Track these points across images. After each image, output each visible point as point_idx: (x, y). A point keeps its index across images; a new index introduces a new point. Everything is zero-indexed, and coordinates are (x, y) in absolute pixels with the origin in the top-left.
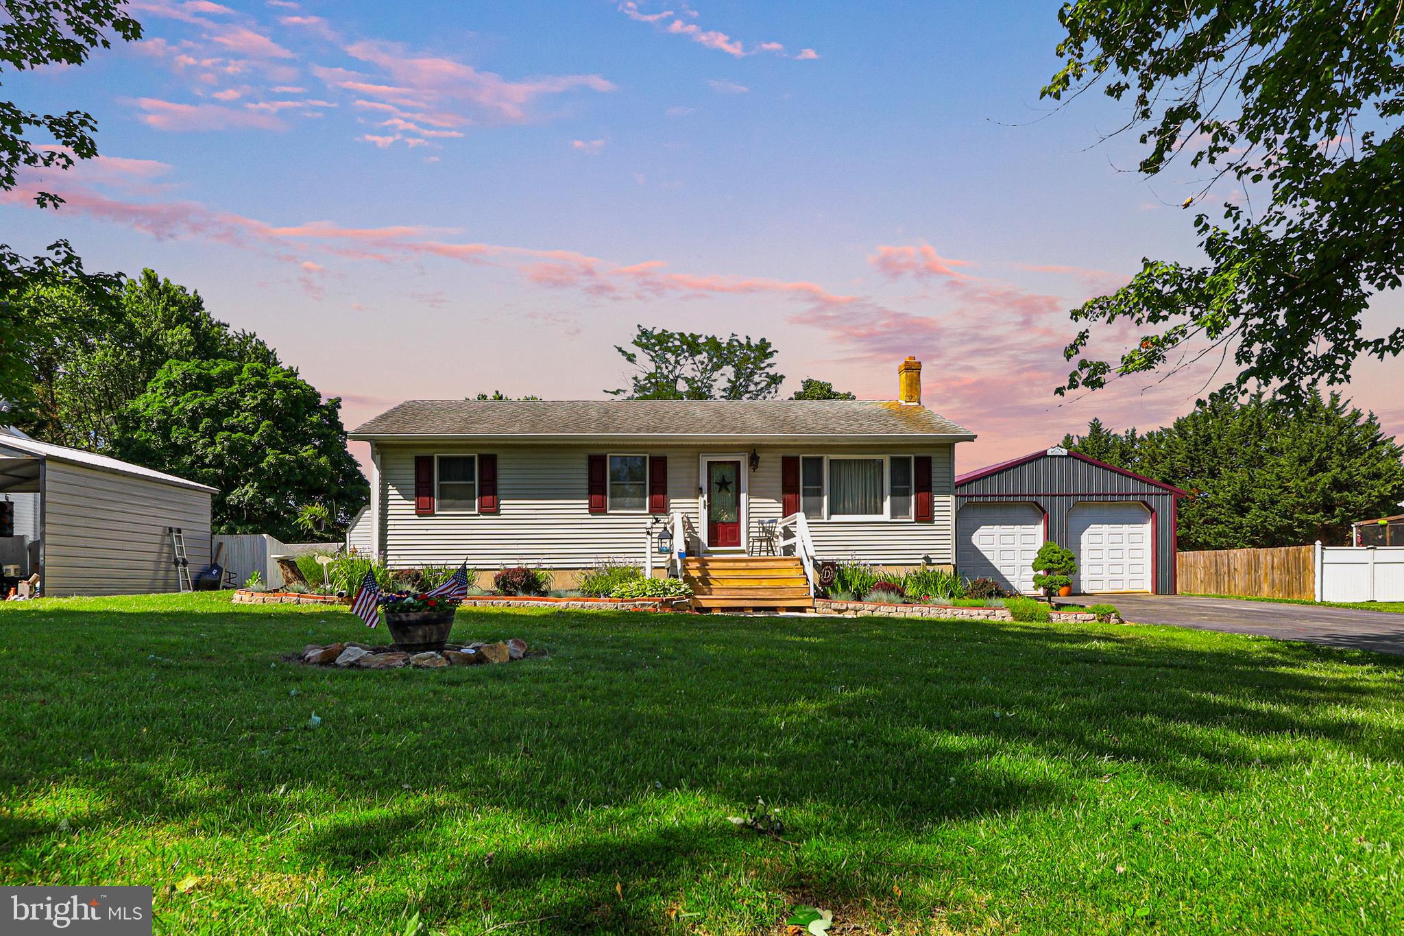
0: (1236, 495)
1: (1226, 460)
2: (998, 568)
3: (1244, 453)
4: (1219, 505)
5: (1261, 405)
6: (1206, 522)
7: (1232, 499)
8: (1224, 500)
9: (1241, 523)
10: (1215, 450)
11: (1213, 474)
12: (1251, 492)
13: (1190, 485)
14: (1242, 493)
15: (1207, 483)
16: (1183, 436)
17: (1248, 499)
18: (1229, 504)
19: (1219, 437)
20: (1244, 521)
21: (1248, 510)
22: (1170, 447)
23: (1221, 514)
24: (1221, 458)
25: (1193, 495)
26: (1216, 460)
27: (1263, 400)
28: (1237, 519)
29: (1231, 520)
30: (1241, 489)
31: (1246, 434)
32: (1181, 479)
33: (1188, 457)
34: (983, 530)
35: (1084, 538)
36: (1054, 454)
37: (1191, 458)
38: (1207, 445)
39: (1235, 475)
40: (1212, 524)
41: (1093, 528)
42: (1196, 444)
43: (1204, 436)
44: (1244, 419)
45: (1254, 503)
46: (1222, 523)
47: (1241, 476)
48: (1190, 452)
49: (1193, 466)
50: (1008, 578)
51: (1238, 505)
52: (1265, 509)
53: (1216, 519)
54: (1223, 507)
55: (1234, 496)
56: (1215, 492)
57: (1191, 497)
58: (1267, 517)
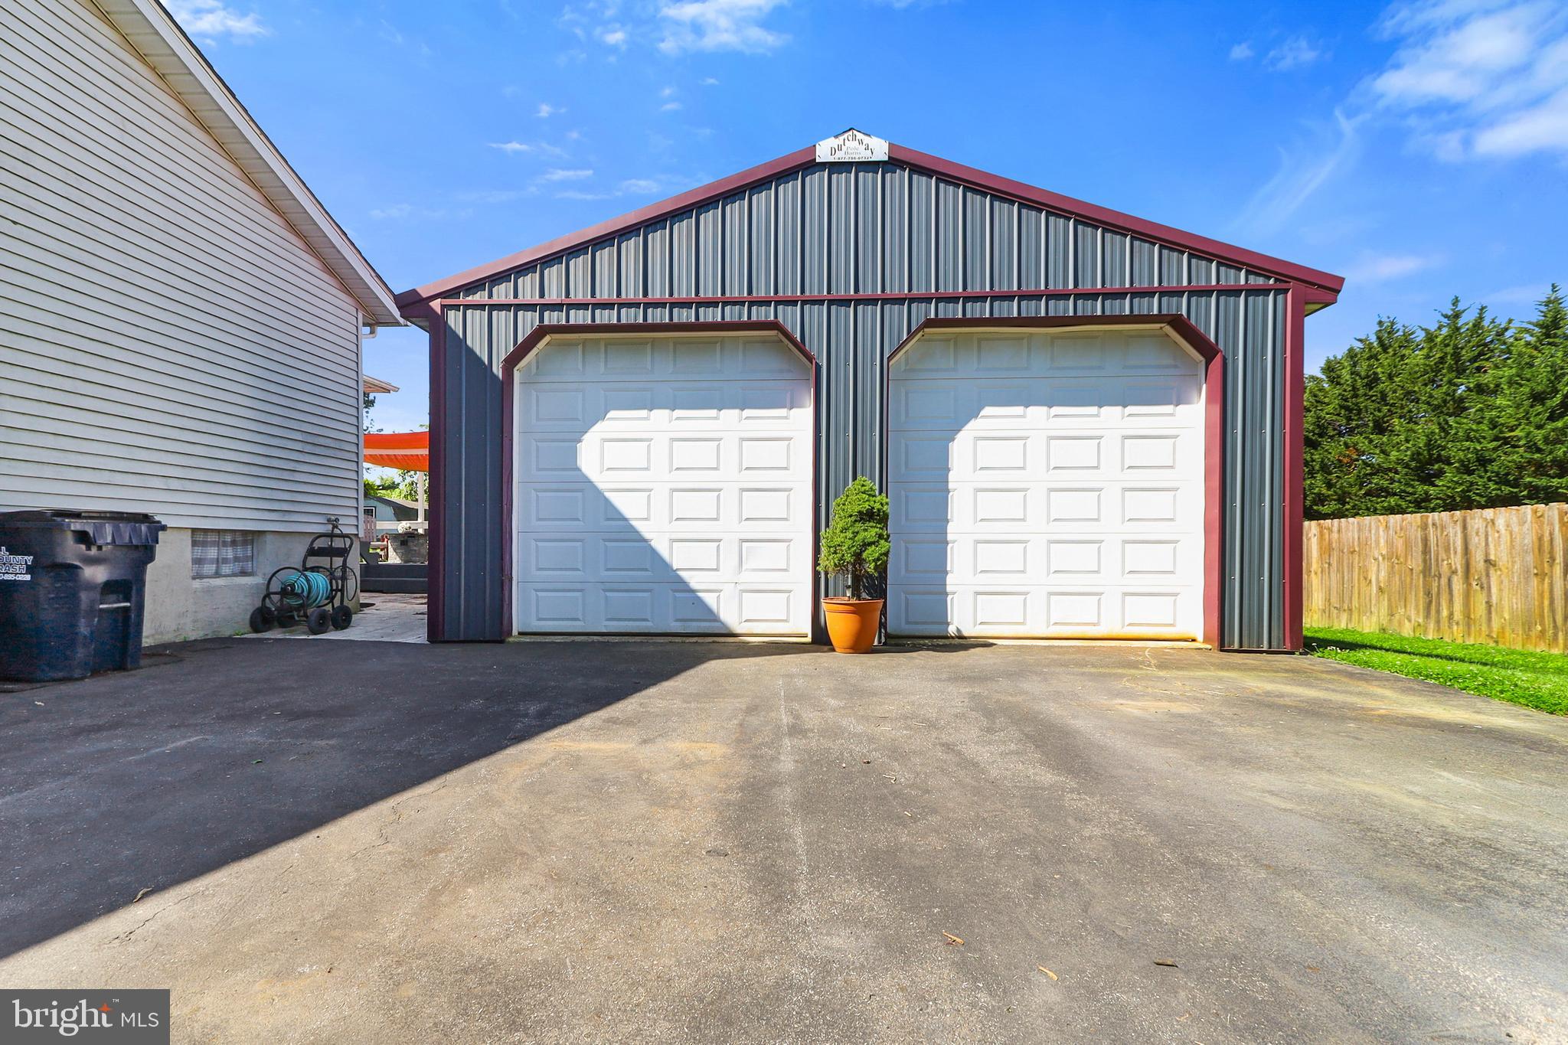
0: (1419, 454)
1: (1402, 407)
2: (661, 546)
3: (1431, 396)
4: (1390, 470)
5: (1458, 329)
6: (1368, 493)
7: (1413, 459)
8: (1399, 461)
9: (1426, 493)
10: (1384, 396)
11: (1380, 428)
12: (1444, 448)
13: (1346, 444)
14: (1429, 451)
15: (1371, 441)
16: (1335, 380)
17: (1439, 459)
18: (1407, 466)
19: (1390, 377)
20: (1432, 490)
21: (1440, 474)
22: (1315, 396)
23: (1392, 481)
24: (1393, 405)
25: (1349, 456)
26: (1385, 409)
27: (1460, 322)
28: (1421, 489)
29: (1410, 490)
30: (1428, 444)
31: (1437, 370)
32: (1331, 437)
33: (1341, 407)
34: (618, 422)
35: (962, 449)
36: (841, 156)
37: (1347, 408)
38: (1371, 389)
39: (1416, 427)
40: (1378, 496)
41: (994, 419)
42: (1354, 389)
43: (1367, 376)
44: (1431, 349)
45: (1450, 464)
46: (1395, 494)
47: (1426, 426)
48: (1346, 400)
49: (1349, 419)
50: (694, 580)
51: (1421, 467)
52: (1470, 473)
53: (1383, 489)
54: (1396, 472)
55: (1416, 455)
56: (1383, 452)
57: (1345, 460)
58: (1472, 484)
